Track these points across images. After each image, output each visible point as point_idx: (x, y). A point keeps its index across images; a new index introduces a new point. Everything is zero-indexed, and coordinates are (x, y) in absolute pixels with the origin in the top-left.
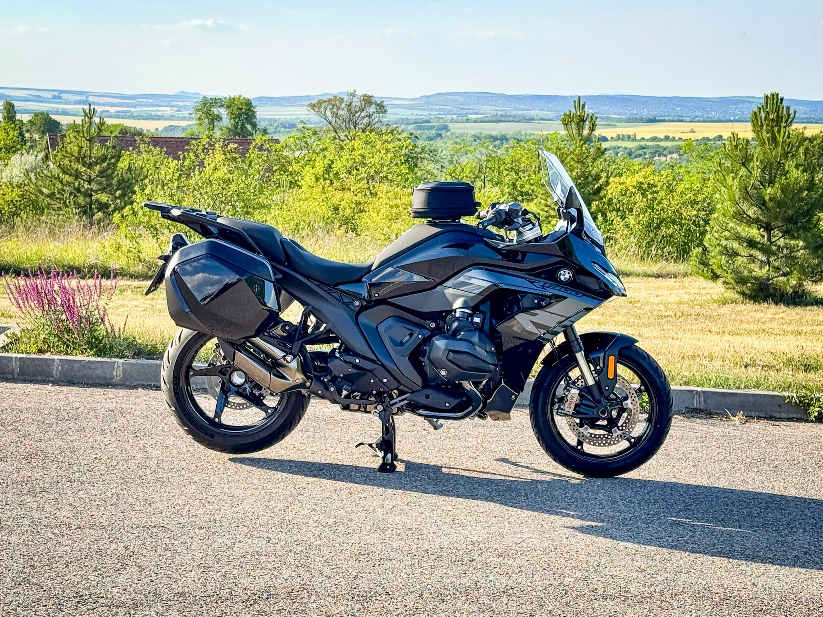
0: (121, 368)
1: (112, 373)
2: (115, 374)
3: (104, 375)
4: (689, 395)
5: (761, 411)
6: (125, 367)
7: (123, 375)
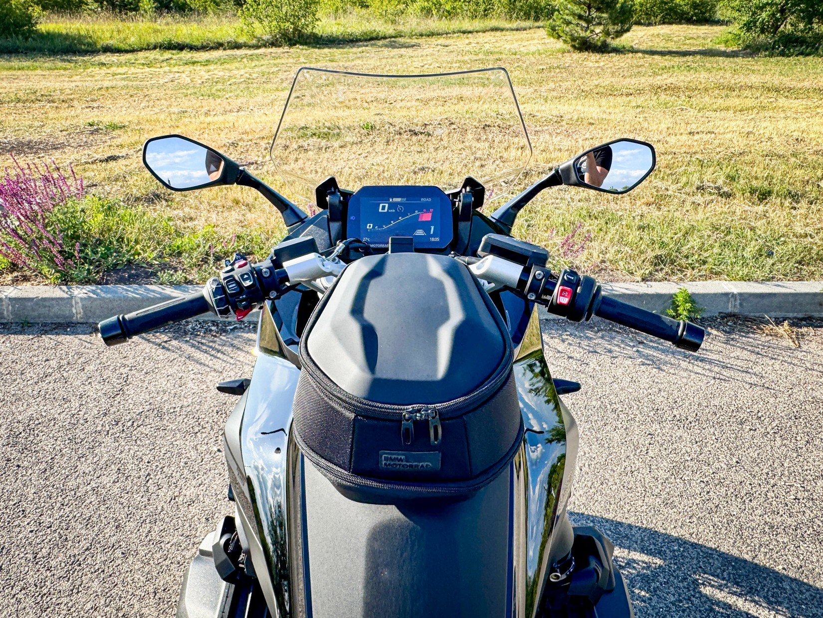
0: (80, 304)
1: (71, 310)
2: (74, 311)
3: (62, 313)
4: (724, 299)
5: (800, 311)
6: (84, 303)
7: (84, 312)
